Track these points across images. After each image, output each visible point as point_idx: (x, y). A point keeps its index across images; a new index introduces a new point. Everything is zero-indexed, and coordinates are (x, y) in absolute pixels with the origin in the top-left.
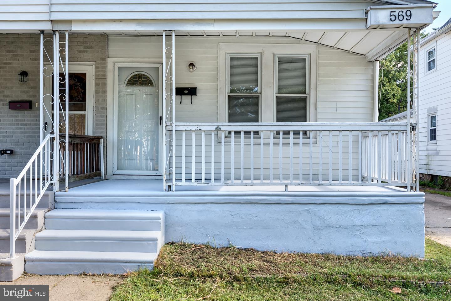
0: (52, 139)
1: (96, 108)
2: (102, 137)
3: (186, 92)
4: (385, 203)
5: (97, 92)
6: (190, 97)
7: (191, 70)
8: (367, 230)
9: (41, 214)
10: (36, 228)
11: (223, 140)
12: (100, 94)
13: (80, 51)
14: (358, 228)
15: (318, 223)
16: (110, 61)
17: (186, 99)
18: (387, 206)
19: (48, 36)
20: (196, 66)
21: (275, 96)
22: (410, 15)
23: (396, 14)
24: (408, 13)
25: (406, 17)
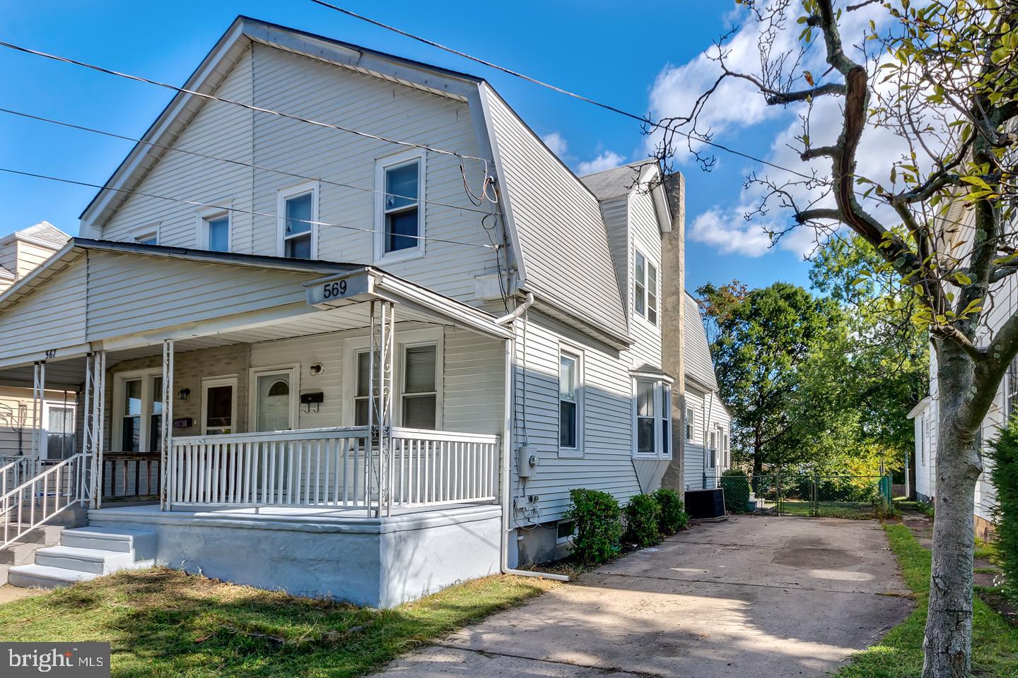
1: (238, 423)
3: (310, 399)
4: (338, 532)
5: (239, 405)
6: (312, 404)
8: (320, 565)
9: (53, 529)
12: (242, 407)
13: (226, 364)
14: (312, 563)
15: (275, 554)
16: (251, 371)
17: (314, 407)
18: (342, 536)
20: (322, 368)
21: (401, 396)
22: (345, 287)
23: (330, 288)
24: (343, 285)
25: (340, 290)
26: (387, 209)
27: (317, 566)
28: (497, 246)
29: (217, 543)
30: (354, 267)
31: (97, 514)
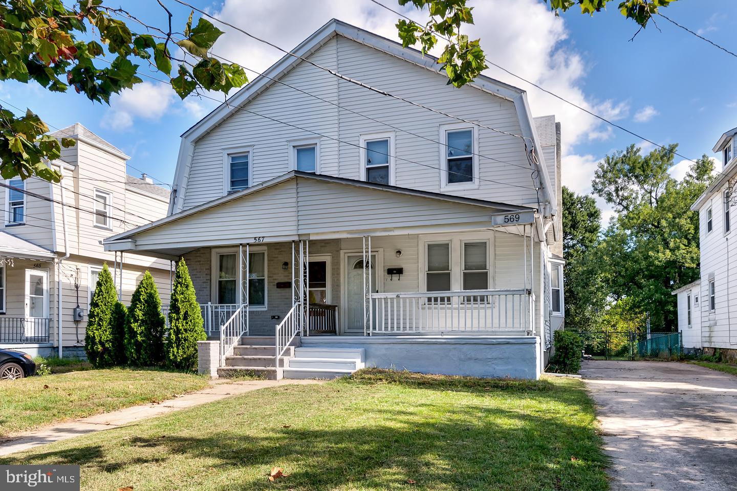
0: (299, 305)
1: (333, 286)
2: (336, 306)
3: (395, 272)
4: (508, 343)
5: (333, 274)
6: (398, 275)
7: (398, 256)
8: (496, 361)
9: (292, 348)
10: (290, 356)
11: (420, 307)
12: (336, 275)
13: (322, 247)
14: (489, 360)
15: (462, 357)
16: (342, 252)
17: (395, 277)
18: (510, 345)
19: (297, 243)
20: (402, 252)
21: (462, 272)
22: (519, 218)
23: (509, 217)
24: (517, 216)
25: (515, 219)
26: (449, 156)
27: (494, 362)
28: (537, 189)
29: (417, 352)
30: (523, 208)
31: (309, 339)
